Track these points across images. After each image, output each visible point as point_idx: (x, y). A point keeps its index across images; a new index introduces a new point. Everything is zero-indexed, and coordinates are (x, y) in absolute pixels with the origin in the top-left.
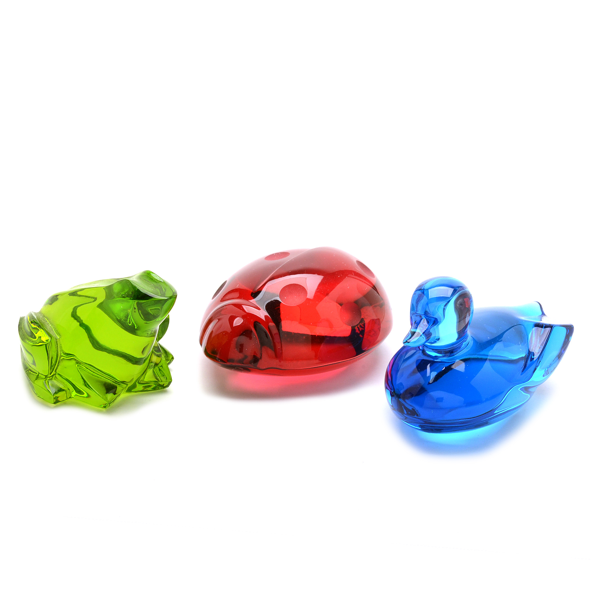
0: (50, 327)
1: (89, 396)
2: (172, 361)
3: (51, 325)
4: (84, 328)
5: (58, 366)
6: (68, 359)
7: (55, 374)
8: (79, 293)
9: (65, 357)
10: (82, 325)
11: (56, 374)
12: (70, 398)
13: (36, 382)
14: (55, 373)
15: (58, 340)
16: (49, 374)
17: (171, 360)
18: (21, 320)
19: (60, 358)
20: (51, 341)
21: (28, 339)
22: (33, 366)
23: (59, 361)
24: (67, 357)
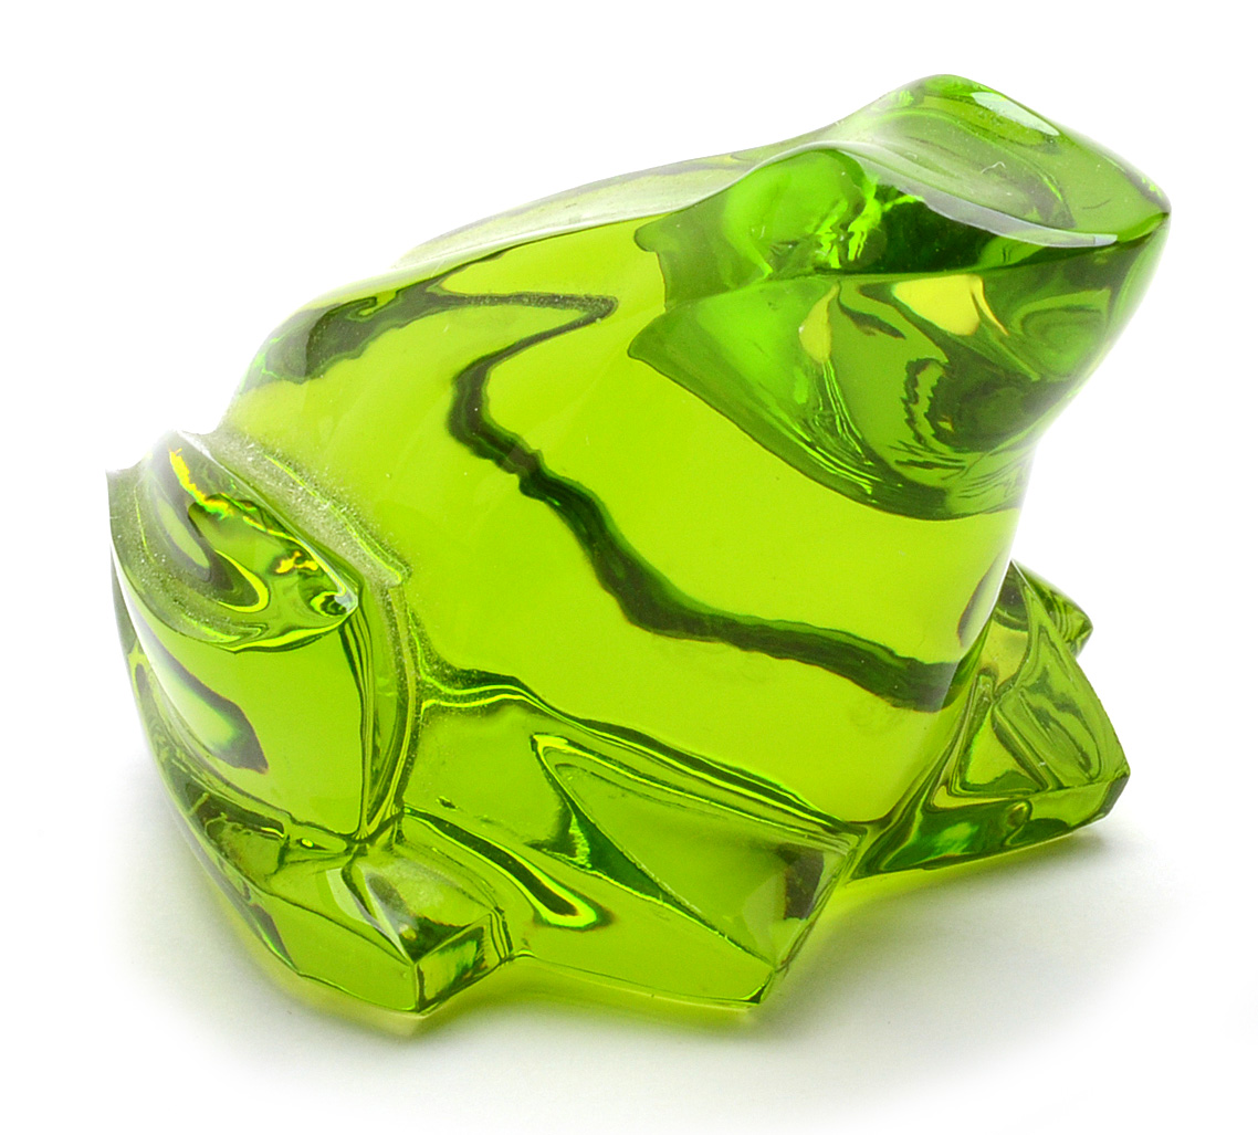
0: (328, 514)
1: (605, 919)
2: (1083, 642)
3: (327, 505)
4: (557, 503)
5: (410, 761)
6: (473, 712)
7: (397, 818)
8: (453, 285)
9: (455, 698)
10: (539, 483)
11: (400, 816)
12: (502, 961)
13: (279, 884)
14: (395, 810)
15: (393, 596)
16: (365, 822)
17: (1078, 642)
18: (122, 491)
19: (418, 707)
20: (360, 606)
21: (198, 613)
22: (243, 778)
23: (415, 733)
24: (465, 699)
